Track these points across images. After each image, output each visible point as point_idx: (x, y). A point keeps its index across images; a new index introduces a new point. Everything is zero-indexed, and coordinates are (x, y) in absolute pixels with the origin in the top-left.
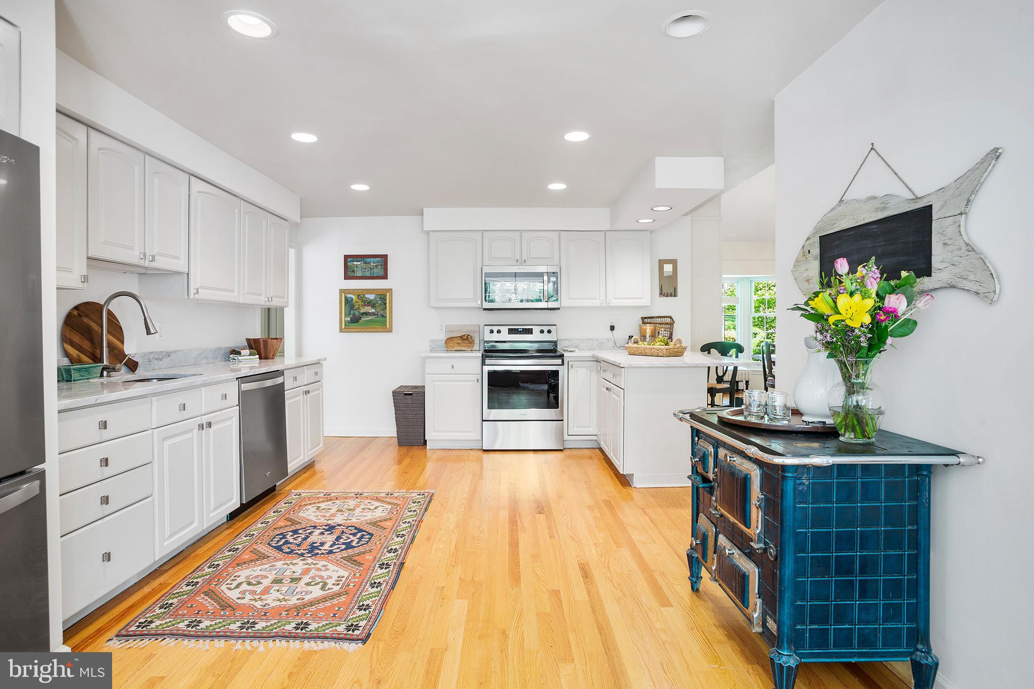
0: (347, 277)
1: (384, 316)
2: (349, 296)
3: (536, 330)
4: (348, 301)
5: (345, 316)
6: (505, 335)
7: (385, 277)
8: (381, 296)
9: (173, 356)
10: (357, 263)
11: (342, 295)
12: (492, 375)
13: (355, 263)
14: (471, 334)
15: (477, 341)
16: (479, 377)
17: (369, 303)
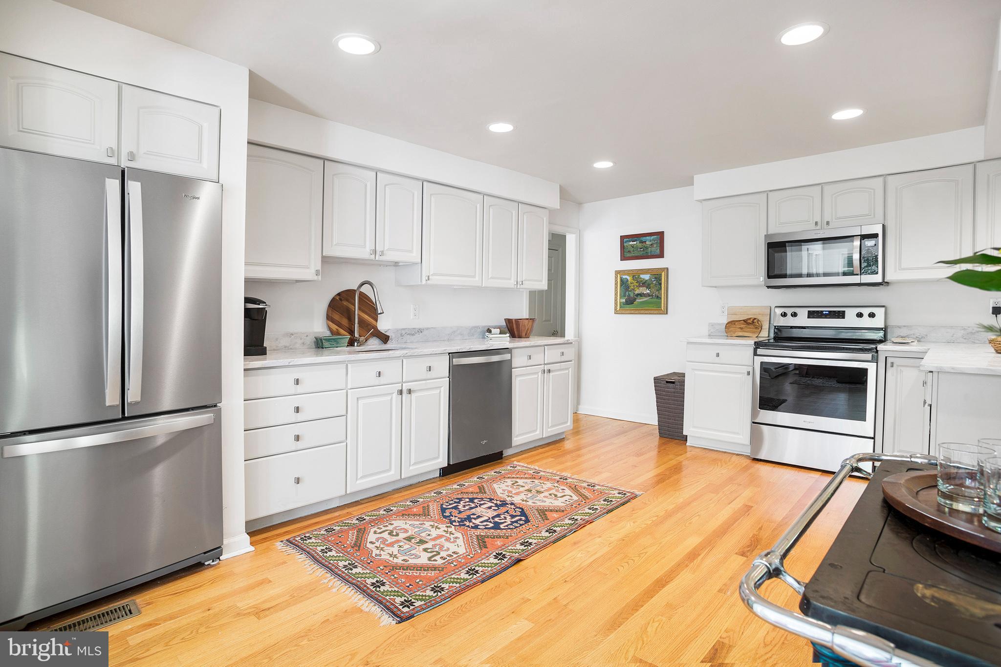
0: (623, 258)
1: (659, 298)
2: (624, 277)
3: (850, 313)
4: (623, 283)
5: (621, 298)
6: (803, 320)
7: (661, 255)
8: (656, 276)
9: (425, 332)
10: (633, 243)
11: (617, 276)
12: (765, 368)
13: (631, 243)
14: (760, 318)
15: (766, 326)
16: (750, 369)
17: (645, 284)
